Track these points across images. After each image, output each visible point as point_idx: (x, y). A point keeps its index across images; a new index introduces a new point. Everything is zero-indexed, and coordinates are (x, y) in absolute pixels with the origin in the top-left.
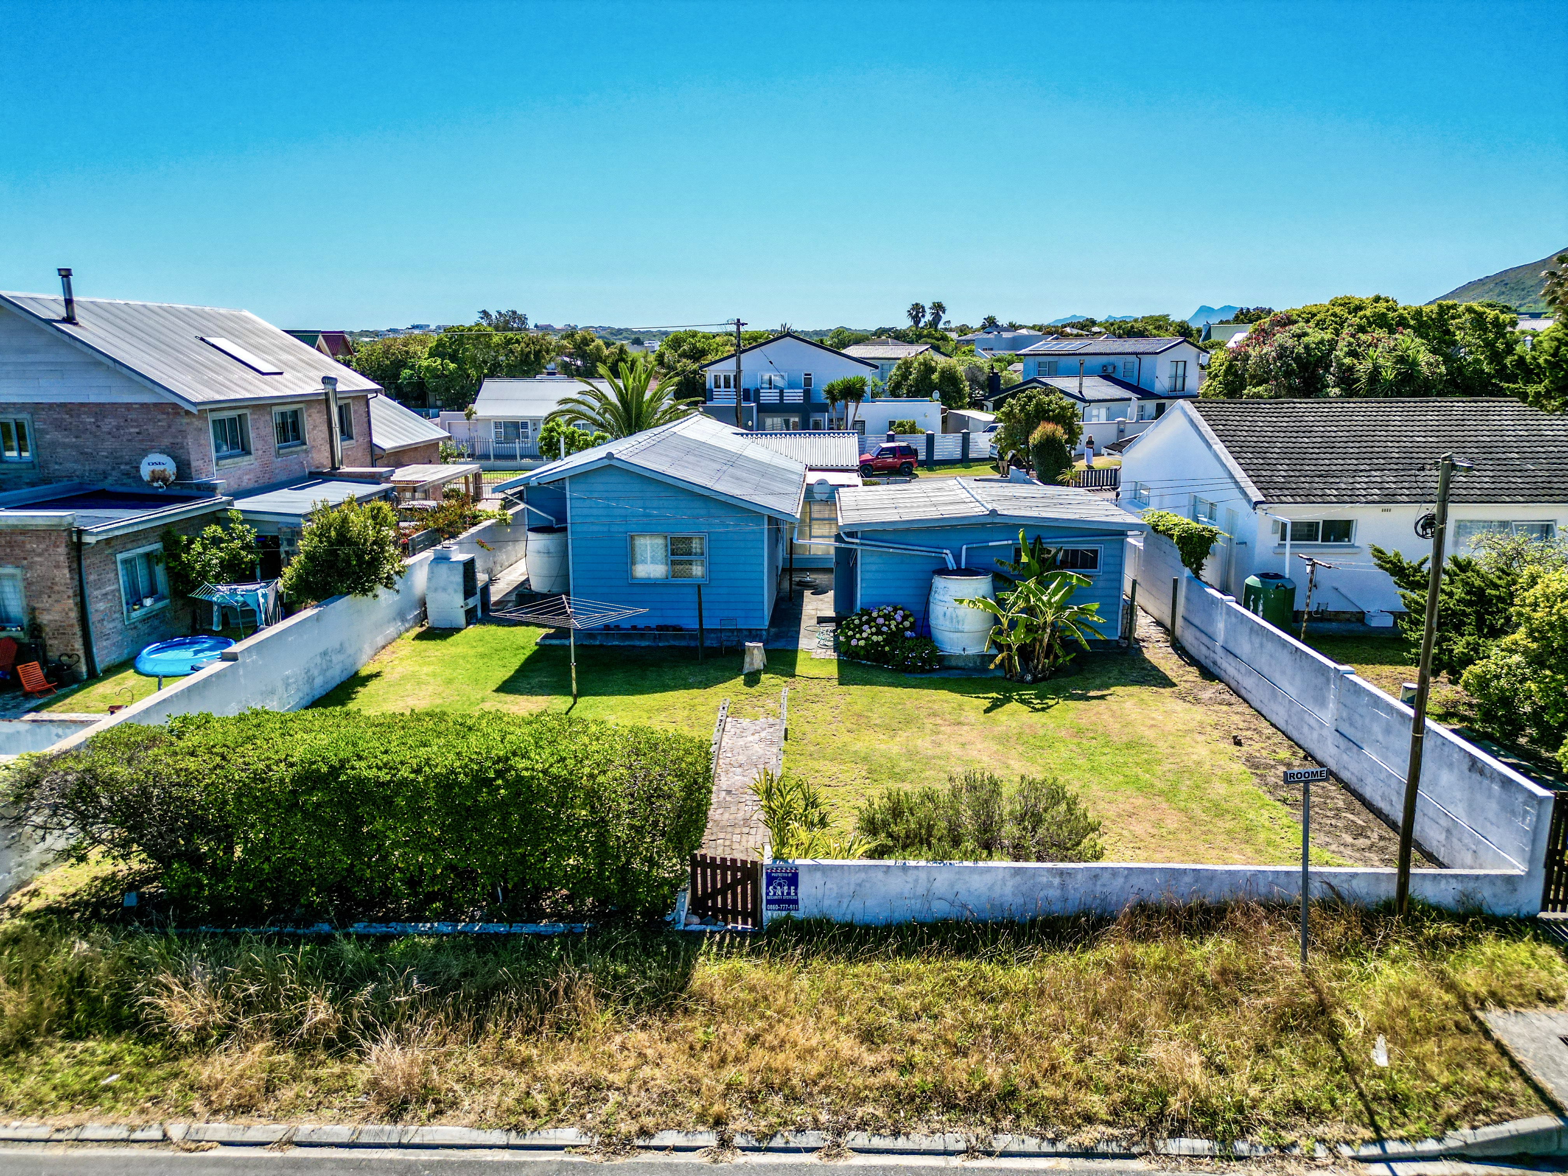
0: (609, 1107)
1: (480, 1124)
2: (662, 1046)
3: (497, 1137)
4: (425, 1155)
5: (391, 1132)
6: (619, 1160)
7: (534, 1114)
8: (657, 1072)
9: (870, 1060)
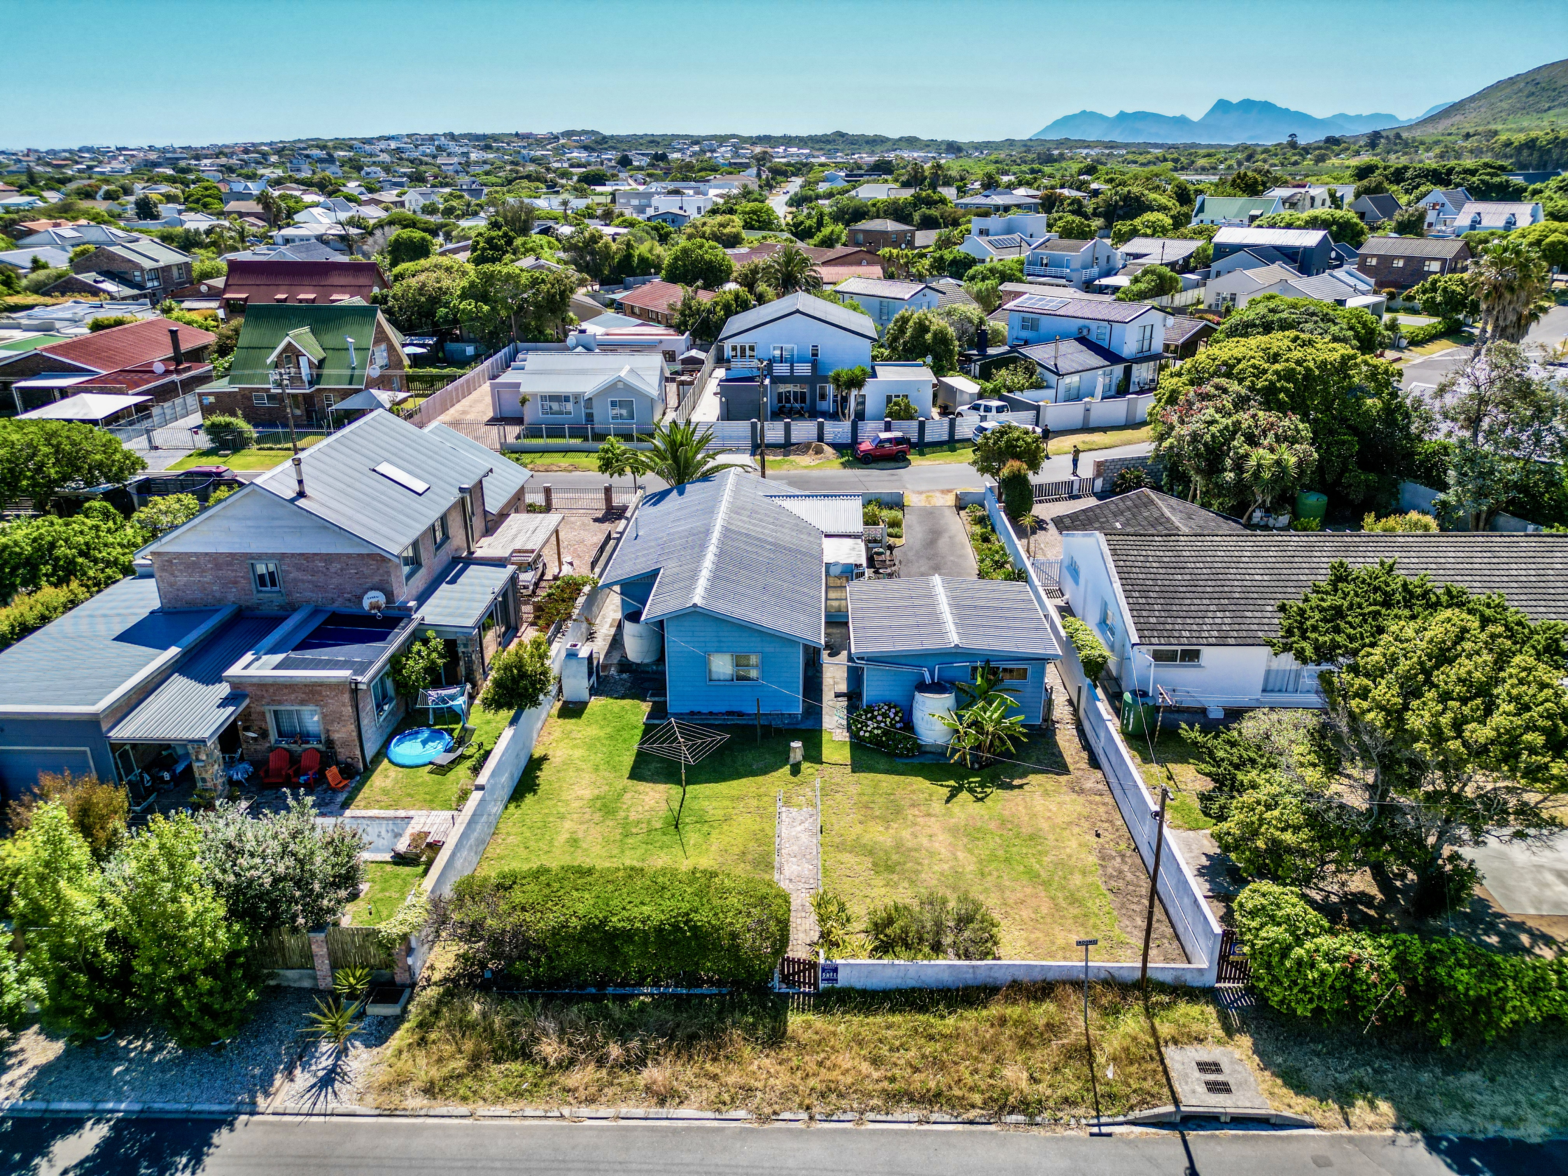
0: (757, 1101)
1: (701, 1108)
2: (778, 1067)
3: (710, 1115)
4: (680, 1123)
5: (663, 1112)
6: (766, 1126)
7: (725, 1104)
8: (778, 1082)
9: (876, 1075)
